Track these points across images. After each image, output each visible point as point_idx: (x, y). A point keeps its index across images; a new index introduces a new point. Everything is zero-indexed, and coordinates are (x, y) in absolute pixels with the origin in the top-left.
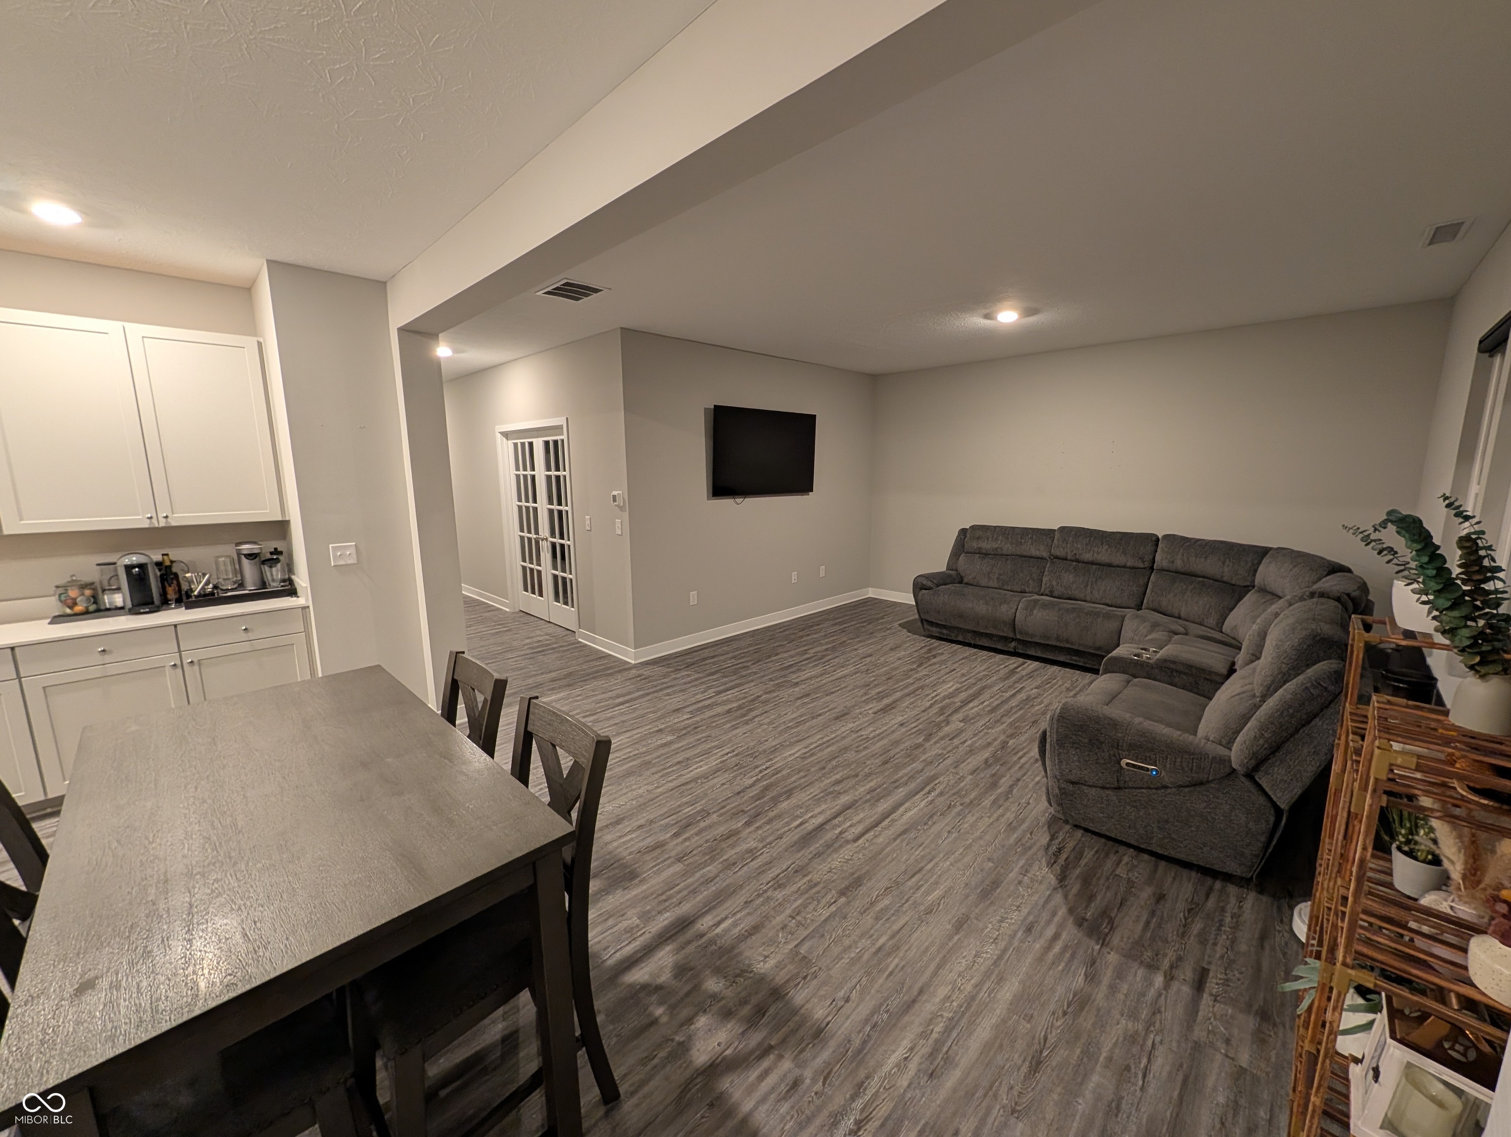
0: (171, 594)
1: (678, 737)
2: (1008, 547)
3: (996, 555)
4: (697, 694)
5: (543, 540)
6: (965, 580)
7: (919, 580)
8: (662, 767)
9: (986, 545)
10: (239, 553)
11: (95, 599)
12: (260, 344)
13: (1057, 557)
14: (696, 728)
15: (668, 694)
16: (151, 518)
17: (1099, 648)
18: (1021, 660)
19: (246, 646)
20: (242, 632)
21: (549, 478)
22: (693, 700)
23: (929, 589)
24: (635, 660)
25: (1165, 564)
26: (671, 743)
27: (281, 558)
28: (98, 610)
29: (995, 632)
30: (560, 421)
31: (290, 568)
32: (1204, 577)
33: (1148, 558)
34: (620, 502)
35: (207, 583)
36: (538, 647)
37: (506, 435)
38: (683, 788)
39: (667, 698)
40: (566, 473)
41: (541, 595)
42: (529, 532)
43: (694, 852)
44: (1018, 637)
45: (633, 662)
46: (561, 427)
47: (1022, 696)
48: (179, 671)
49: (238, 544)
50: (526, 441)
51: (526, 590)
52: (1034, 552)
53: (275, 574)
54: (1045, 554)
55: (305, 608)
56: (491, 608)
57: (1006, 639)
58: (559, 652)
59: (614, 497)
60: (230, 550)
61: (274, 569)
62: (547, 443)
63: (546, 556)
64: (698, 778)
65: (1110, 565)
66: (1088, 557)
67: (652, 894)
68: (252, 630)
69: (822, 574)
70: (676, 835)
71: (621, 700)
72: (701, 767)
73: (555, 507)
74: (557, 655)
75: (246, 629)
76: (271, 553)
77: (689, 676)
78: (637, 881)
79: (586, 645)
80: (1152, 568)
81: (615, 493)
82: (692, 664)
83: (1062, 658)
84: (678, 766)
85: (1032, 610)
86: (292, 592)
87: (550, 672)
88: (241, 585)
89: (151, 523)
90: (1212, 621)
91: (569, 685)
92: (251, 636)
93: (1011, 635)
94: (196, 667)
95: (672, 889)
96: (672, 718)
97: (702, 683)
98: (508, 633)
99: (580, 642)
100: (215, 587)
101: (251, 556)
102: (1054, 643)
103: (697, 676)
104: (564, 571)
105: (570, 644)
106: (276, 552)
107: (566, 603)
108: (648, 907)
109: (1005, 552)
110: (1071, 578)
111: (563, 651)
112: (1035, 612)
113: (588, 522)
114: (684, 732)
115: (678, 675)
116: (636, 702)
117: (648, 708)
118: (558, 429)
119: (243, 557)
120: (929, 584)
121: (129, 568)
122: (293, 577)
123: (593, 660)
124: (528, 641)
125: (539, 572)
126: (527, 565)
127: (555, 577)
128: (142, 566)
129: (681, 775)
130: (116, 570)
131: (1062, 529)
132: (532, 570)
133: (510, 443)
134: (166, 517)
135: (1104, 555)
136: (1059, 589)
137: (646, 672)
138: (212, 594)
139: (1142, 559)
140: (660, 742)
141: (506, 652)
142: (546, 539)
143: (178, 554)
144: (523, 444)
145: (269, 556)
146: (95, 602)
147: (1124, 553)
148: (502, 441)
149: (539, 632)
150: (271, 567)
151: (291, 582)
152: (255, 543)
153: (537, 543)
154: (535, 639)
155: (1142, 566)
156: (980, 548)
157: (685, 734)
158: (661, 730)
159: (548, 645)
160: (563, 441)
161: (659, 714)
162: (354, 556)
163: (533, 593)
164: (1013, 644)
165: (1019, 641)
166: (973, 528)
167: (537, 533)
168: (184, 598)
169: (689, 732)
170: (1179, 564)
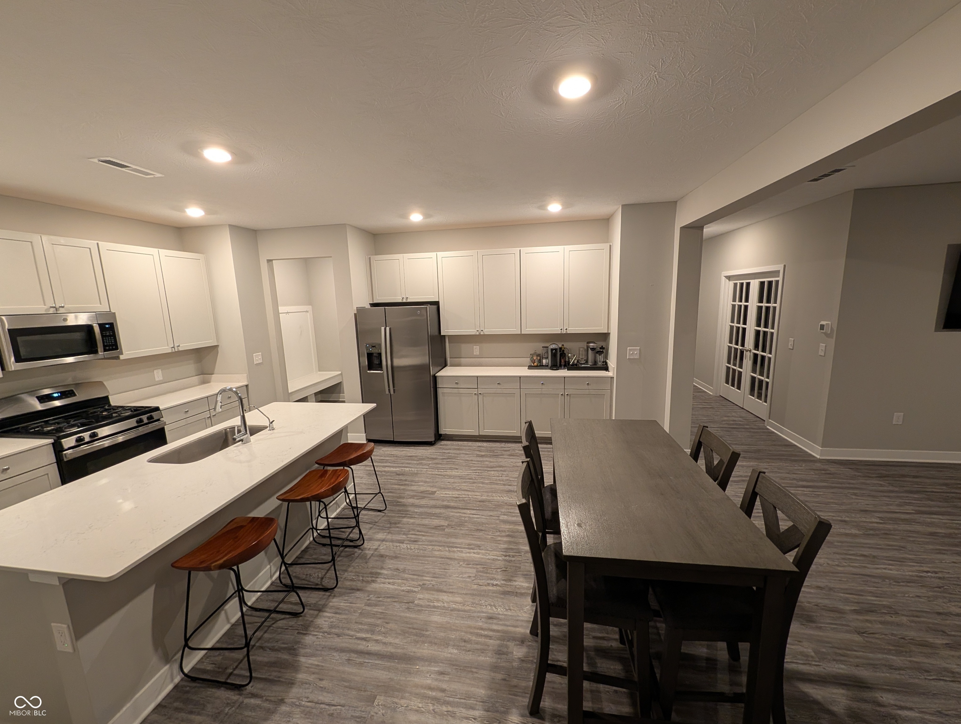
0: (563, 363)
1: (864, 534)
4: (891, 505)
5: (747, 351)
8: (845, 552)
10: (588, 347)
11: (540, 361)
12: (610, 246)
14: (886, 534)
15: (855, 494)
16: (561, 329)
19: (587, 392)
20: (586, 385)
21: (760, 308)
22: (885, 508)
24: (820, 456)
26: (855, 536)
27: (604, 351)
28: (540, 366)
30: (780, 267)
31: (606, 357)
34: (827, 330)
35: (575, 360)
36: (733, 424)
37: (729, 278)
38: (869, 579)
39: (854, 497)
40: (777, 305)
41: (739, 388)
42: (737, 344)
43: (877, 636)
45: (818, 457)
46: (778, 272)
48: (563, 397)
49: (588, 343)
50: (745, 282)
51: (727, 382)
53: (600, 358)
55: (612, 378)
56: (700, 390)
58: (750, 432)
59: (822, 327)
60: (584, 345)
61: (600, 356)
62: (762, 284)
63: (748, 362)
64: (889, 578)
67: (829, 643)
68: (590, 385)
70: (856, 612)
71: (805, 483)
72: (891, 570)
73: (762, 329)
74: (748, 434)
75: (588, 384)
76: (600, 348)
77: (881, 485)
78: (814, 625)
79: (773, 432)
81: (823, 323)
82: (885, 477)
84: (862, 558)
86: (606, 369)
87: (742, 445)
88: (587, 362)
89: (561, 331)
91: (758, 459)
92: (590, 387)
94: (569, 397)
95: (849, 650)
96: (858, 516)
97: (898, 497)
98: (710, 410)
99: (768, 429)
100: (578, 361)
101: (593, 349)
103: (891, 488)
104: (762, 374)
105: (759, 429)
106: (602, 348)
107: (759, 397)
108: (824, 650)
111: (754, 432)
113: (791, 343)
114: (871, 532)
115: (868, 482)
116: (820, 490)
117: (832, 499)
118: (776, 273)
119: (589, 349)
121: (552, 350)
122: (607, 361)
123: (779, 445)
124: (726, 418)
125: (740, 373)
126: (731, 366)
127: (753, 379)
128: (556, 349)
129: (865, 567)
130: (548, 350)
132: (734, 370)
133: (731, 284)
134: (566, 329)
137: (832, 469)
138: (576, 365)
140: (843, 531)
141: (710, 422)
142: (750, 351)
143: (567, 345)
144: (742, 284)
145: (599, 350)
146: (540, 362)
148: (725, 281)
149: (734, 414)
150: (600, 355)
151: (606, 363)
152: (594, 343)
153: (742, 352)
154: (731, 419)
157: (873, 535)
158: (845, 521)
159: (740, 425)
160: (777, 282)
161: (844, 507)
162: (638, 355)
163: (733, 385)
167: (743, 345)
168: (567, 365)
169: (877, 535)
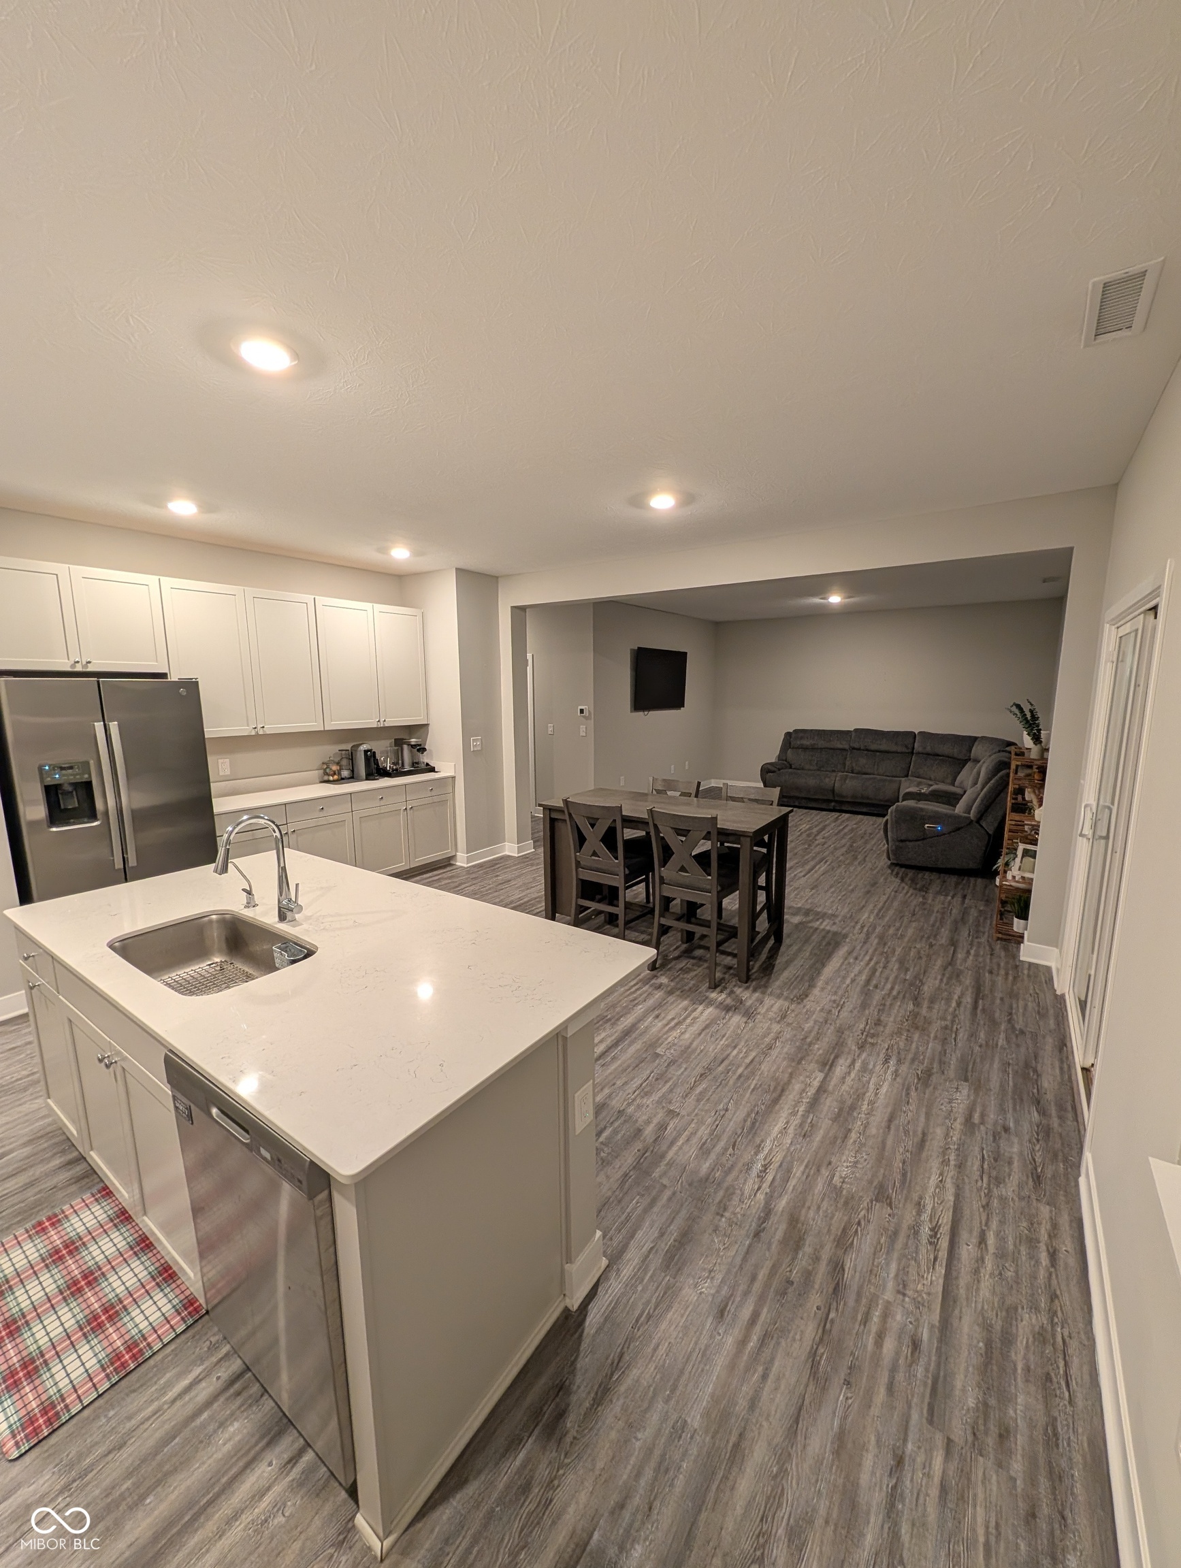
2: (821, 743)
3: (813, 748)
6: (793, 767)
7: (766, 766)
9: (806, 742)
13: (854, 748)
17: (887, 801)
18: (838, 814)
23: (773, 772)
25: (920, 750)
29: (821, 797)
32: (943, 756)
33: (910, 746)
44: (836, 799)
47: (849, 828)
52: (840, 746)
54: (847, 747)
57: (829, 801)
65: (888, 752)
66: (873, 747)
69: (687, 767)
80: (912, 753)
83: (864, 810)
85: (845, 781)
90: (949, 780)
93: (831, 798)
102: (859, 801)
109: (820, 746)
110: (864, 761)
112: (847, 782)
120: (773, 769)
131: (856, 730)
135: (884, 746)
136: (857, 769)
139: (906, 747)
147: (896, 744)
155: (907, 751)
156: (802, 745)
164: (833, 804)
165: (836, 801)
166: (796, 731)
170: (929, 749)
